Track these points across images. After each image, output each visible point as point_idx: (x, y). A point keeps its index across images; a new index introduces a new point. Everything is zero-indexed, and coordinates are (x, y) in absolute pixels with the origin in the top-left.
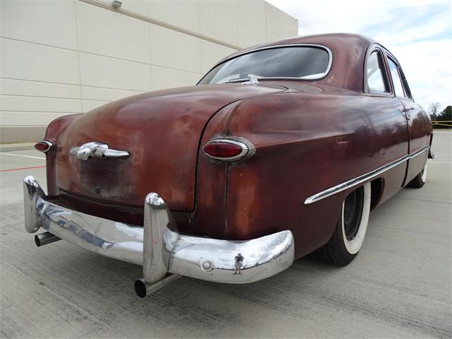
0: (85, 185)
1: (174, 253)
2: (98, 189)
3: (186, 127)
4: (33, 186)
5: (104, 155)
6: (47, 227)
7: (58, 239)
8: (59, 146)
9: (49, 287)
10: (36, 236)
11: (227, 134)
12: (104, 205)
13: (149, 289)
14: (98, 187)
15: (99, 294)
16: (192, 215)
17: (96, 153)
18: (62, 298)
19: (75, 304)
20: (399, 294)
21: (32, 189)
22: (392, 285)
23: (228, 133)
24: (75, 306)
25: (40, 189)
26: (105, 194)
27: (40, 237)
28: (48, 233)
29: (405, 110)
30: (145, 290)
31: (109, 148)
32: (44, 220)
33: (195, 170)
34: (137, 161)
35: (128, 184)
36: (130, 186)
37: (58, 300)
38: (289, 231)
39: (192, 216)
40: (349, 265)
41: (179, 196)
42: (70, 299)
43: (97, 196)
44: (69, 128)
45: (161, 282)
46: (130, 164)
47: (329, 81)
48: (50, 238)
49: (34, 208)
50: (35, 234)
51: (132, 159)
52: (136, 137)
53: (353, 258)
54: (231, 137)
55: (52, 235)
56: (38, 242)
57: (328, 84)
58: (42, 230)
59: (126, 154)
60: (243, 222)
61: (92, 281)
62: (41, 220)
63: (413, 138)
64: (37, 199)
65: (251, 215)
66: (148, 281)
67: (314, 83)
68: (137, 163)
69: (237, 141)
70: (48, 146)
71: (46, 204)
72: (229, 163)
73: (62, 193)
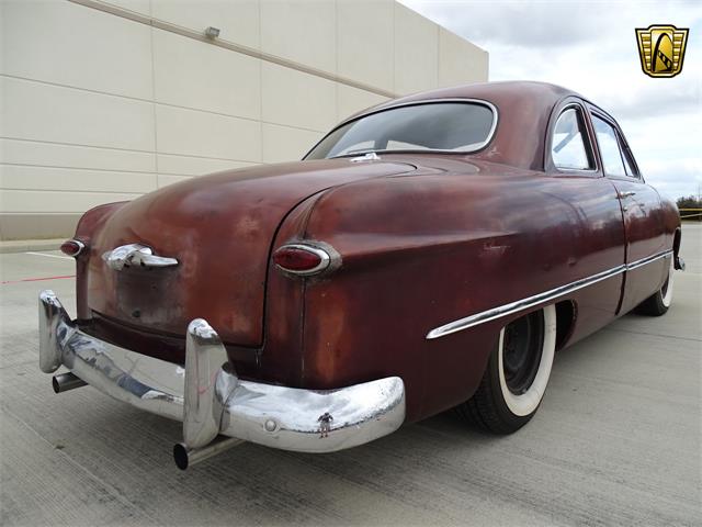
0: (122, 306)
1: (228, 406)
2: (138, 312)
3: (254, 225)
4: (53, 306)
5: (143, 264)
6: (70, 366)
7: (85, 384)
8: (93, 247)
9: (68, 454)
10: (54, 378)
11: (304, 238)
12: (145, 334)
13: (193, 458)
14: (137, 309)
15: (140, 465)
16: (260, 351)
17: (134, 260)
18: (85, 469)
19: (100, 478)
20: (584, 479)
21: (51, 310)
22: (575, 465)
23: (305, 236)
24: (101, 481)
25: (62, 310)
26: (147, 320)
27: (58, 379)
28: (70, 373)
29: (619, 197)
30: (186, 458)
31: (153, 254)
32: (68, 353)
33: (263, 287)
34: (189, 272)
35: (175, 306)
36: (179, 308)
37: (78, 471)
38: (399, 378)
39: (260, 353)
40: (515, 434)
41: (242, 325)
42: (95, 471)
43: (136, 322)
44: (108, 222)
45: (212, 449)
46: (179, 277)
47: (490, 154)
48: (73, 381)
49: (53, 336)
50: (53, 374)
51: (182, 270)
52: (188, 238)
53: (525, 424)
54: (309, 242)
55: (77, 378)
56: (57, 387)
57: (488, 159)
58: (63, 370)
59: (175, 262)
60: (326, 364)
61: (131, 445)
62: (61, 355)
63: (633, 240)
64: (58, 325)
65: (338, 353)
66: (192, 446)
67: (467, 158)
68: (188, 275)
69: (315, 247)
70: (78, 247)
71: (70, 331)
72: (307, 278)
73: (96, 316)
